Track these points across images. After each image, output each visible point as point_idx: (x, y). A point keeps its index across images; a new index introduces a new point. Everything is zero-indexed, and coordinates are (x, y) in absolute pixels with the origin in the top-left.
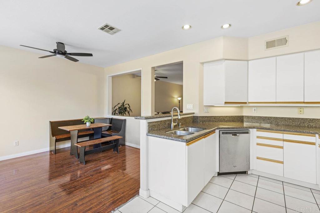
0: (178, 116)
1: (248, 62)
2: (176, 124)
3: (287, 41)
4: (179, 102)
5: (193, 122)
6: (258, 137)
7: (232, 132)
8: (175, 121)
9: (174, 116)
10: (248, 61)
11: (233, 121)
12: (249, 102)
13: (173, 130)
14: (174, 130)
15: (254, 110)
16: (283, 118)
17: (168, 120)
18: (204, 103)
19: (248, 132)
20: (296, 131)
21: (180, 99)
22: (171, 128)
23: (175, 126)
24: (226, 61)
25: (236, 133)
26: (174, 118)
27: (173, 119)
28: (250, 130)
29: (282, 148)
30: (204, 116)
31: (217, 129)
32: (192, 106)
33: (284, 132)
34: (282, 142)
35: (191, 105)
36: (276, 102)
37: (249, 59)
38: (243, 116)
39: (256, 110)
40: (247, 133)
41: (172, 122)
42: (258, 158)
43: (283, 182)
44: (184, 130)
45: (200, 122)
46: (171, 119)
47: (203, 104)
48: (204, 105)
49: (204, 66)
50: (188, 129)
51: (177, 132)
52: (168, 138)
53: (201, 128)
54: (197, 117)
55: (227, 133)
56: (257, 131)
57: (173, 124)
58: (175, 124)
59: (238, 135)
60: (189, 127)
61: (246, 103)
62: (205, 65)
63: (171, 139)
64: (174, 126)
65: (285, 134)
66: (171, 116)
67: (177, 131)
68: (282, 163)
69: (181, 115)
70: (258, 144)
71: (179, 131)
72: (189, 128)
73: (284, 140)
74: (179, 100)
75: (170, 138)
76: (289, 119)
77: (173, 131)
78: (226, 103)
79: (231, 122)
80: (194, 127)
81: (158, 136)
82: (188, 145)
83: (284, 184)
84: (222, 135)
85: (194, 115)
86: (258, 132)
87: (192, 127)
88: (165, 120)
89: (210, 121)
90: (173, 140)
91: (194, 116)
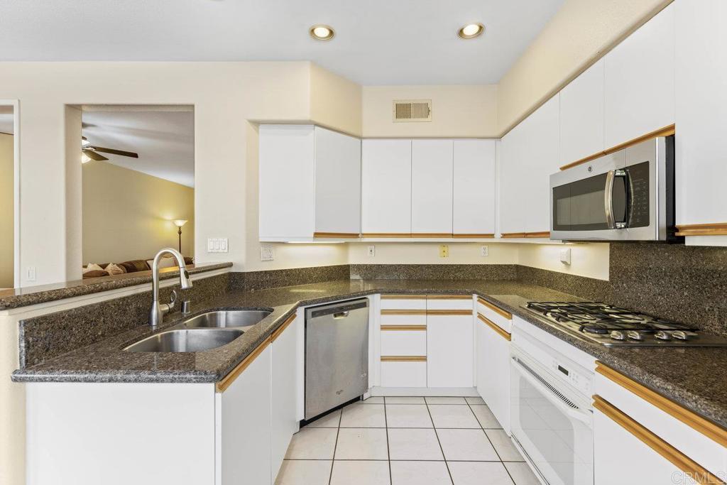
0: (179, 276)
1: (361, 142)
2: (172, 305)
3: (429, 111)
4: (180, 233)
5: (229, 290)
6: (384, 312)
7: (333, 309)
8: (165, 295)
9: (161, 278)
10: (361, 138)
11: (330, 279)
12: (363, 234)
13: (157, 331)
14: (164, 329)
15: (369, 251)
16: (419, 265)
17: (136, 297)
18: (260, 236)
19: (365, 303)
20: (447, 292)
21: (180, 223)
22: (150, 322)
23: (166, 316)
24: (317, 128)
25: (342, 308)
26: (161, 286)
27: (160, 290)
28: (369, 297)
29: (424, 328)
30: (261, 272)
31: (300, 305)
32: (223, 246)
33: (429, 296)
34: (424, 317)
35: (221, 239)
36: (411, 234)
37: (364, 135)
38: (348, 266)
39: (373, 251)
40: (364, 305)
41: (155, 303)
42: (383, 359)
43: (424, 397)
44: (202, 324)
45: (251, 288)
46: (152, 292)
47: (258, 238)
48: (260, 240)
49: (260, 130)
50: (216, 315)
51: (175, 337)
52: (132, 376)
53: (256, 309)
54: (241, 275)
55: (322, 313)
56: (381, 298)
57: (157, 310)
58: (167, 308)
59: (345, 312)
60: (218, 310)
61: (356, 235)
62: (262, 128)
63: (151, 381)
64: (161, 316)
65: (429, 298)
66: (151, 281)
67: (175, 331)
68: (424, 359)
69: (190, 274)
70: (384, 328)
71: (183, 332)
72: (219, 312)
73: (428, 312)
74: (180, 228)
75: (145, 374)
76: (428, 266)
77: (159, 335)
78: (317, 235)
79: (325, 281)
80: (234, 309)
81: (82, 376)
82: (221, 388)
83: (429, 401)
84: (311, 320)
85: (233, 270)
86: (383, 300)
87: (227, 309)
88: (124, 299)
89: (275, 283)
90: (157, 381)
91: (230, 274)
